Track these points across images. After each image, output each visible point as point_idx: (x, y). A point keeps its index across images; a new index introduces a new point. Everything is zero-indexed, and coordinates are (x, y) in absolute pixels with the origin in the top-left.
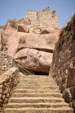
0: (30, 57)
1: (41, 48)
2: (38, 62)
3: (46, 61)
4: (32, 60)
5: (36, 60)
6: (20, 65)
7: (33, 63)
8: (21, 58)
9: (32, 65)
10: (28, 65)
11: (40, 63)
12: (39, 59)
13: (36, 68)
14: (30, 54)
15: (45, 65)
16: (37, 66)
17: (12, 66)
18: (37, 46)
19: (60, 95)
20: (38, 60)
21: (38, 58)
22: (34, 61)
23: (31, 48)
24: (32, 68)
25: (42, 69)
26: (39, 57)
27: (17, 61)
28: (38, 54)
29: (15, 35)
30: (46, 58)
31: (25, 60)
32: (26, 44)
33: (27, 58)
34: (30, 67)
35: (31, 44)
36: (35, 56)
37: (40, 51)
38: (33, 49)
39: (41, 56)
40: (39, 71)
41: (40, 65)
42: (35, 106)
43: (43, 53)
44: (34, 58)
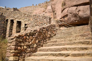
0: (71, 14)
1: (79, 4)
2: (78, 16)
3: (85, 13)
4: (72, 16)
5: (76, 15)
6: (64, 22)
7: (74, 18)
8: (64, 17)
9: (73, 20)
10: (70, 21)
11: (79, 17)
12: (79, 13)
13: (77, 21)
14: (70, 11)
15: (85, 17)
16: (78, 19)
17: (49, 23)
18: (75, 3)
19: (89, 42)
20: (77, 14)
21: (77, 13)
22: (74, 16)
23: (70, 6)
24: (74, 22)
25: (83, 21)
26: (78, 11)
27: (61, 20)
28: (77, 10)
29: (60, 2)
30: (85, 11)
31: (67, 17)
32: (66, 5)
33: (68, 16)
34: (72, 22)
35: (70, 4)
36: (74, 12)
37: (78, 7)
38: (72, 7)
39: (80, 10)
40: (81, 23)
41: (80, 18)
42: (53, 55)
43: (81, 8)
44: (74, 14)
